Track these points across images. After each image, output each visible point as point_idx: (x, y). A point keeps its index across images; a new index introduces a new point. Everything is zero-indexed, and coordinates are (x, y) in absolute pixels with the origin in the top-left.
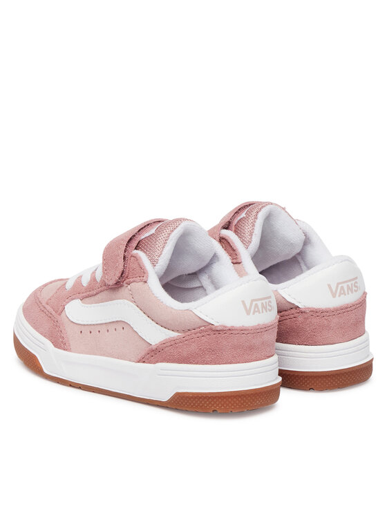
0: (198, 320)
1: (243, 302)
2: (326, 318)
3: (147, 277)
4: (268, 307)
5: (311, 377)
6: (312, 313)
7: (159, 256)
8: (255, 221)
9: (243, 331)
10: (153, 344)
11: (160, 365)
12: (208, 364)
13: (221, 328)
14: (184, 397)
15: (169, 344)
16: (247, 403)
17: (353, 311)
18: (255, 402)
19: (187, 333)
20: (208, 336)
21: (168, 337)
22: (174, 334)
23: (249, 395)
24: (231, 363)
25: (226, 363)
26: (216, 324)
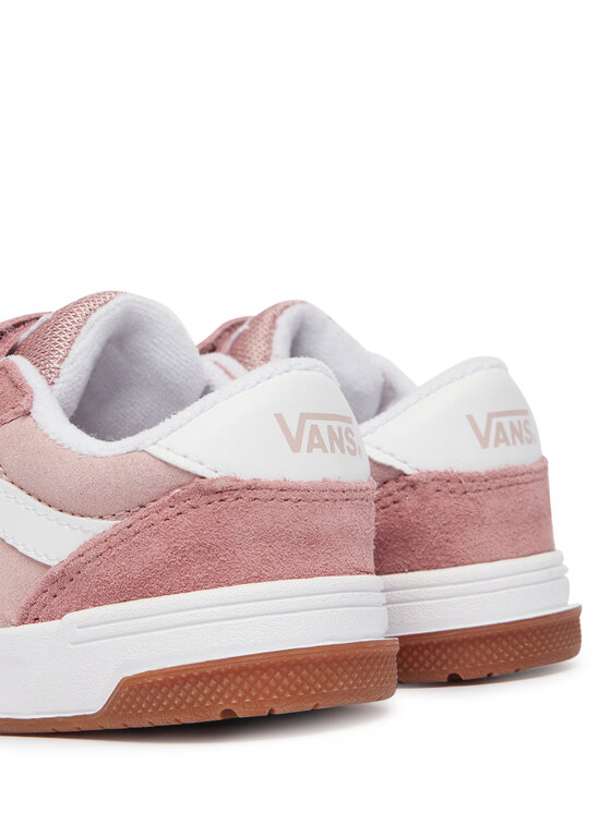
0: (162, 470)
1: (279, 417)
2: (472, 495)
3: (31, 401)
4: (346, 443)
5: (450, 644)
6: (436, 485)
7: (62, 361)
8: (271, 334)
9: (285, 493)
10: (52, 563)
11: (73, 617)
12: (201, 588)
13: (224, 484)
14: (141, 687)
15: (94, 553)
16: (312, 686)
17: (530, 486)
18: (336, 684)
19: (137, 515)
20: (192, 512)
21: (88, 537)
22: (105, 526)
23: (316, 664)
24: (259, 579)
25: (247, 581)
26: (209, 475)
